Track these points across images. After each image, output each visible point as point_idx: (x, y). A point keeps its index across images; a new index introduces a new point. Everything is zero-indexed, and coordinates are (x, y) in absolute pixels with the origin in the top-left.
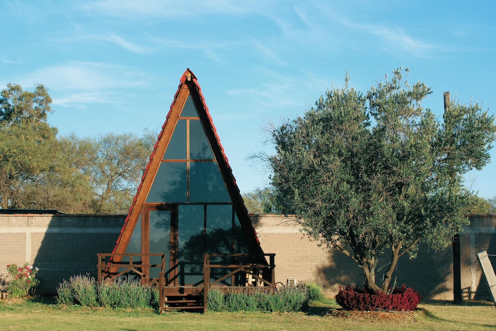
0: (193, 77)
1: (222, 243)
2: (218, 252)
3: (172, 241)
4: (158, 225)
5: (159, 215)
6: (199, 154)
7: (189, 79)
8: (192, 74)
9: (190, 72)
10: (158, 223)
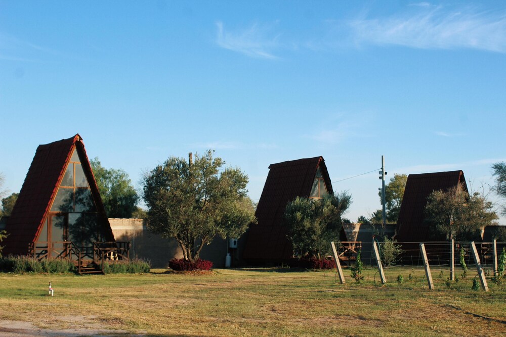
0: (81, 139)
1: (92, 236)
2: (90, 242)
3: (65, 234)
4: (57, 225)
5: (57, 219)
6: (81, 184)
7: (78, 140)
8: (80, 137)
9: (79, 136)
10: (56, 224)
